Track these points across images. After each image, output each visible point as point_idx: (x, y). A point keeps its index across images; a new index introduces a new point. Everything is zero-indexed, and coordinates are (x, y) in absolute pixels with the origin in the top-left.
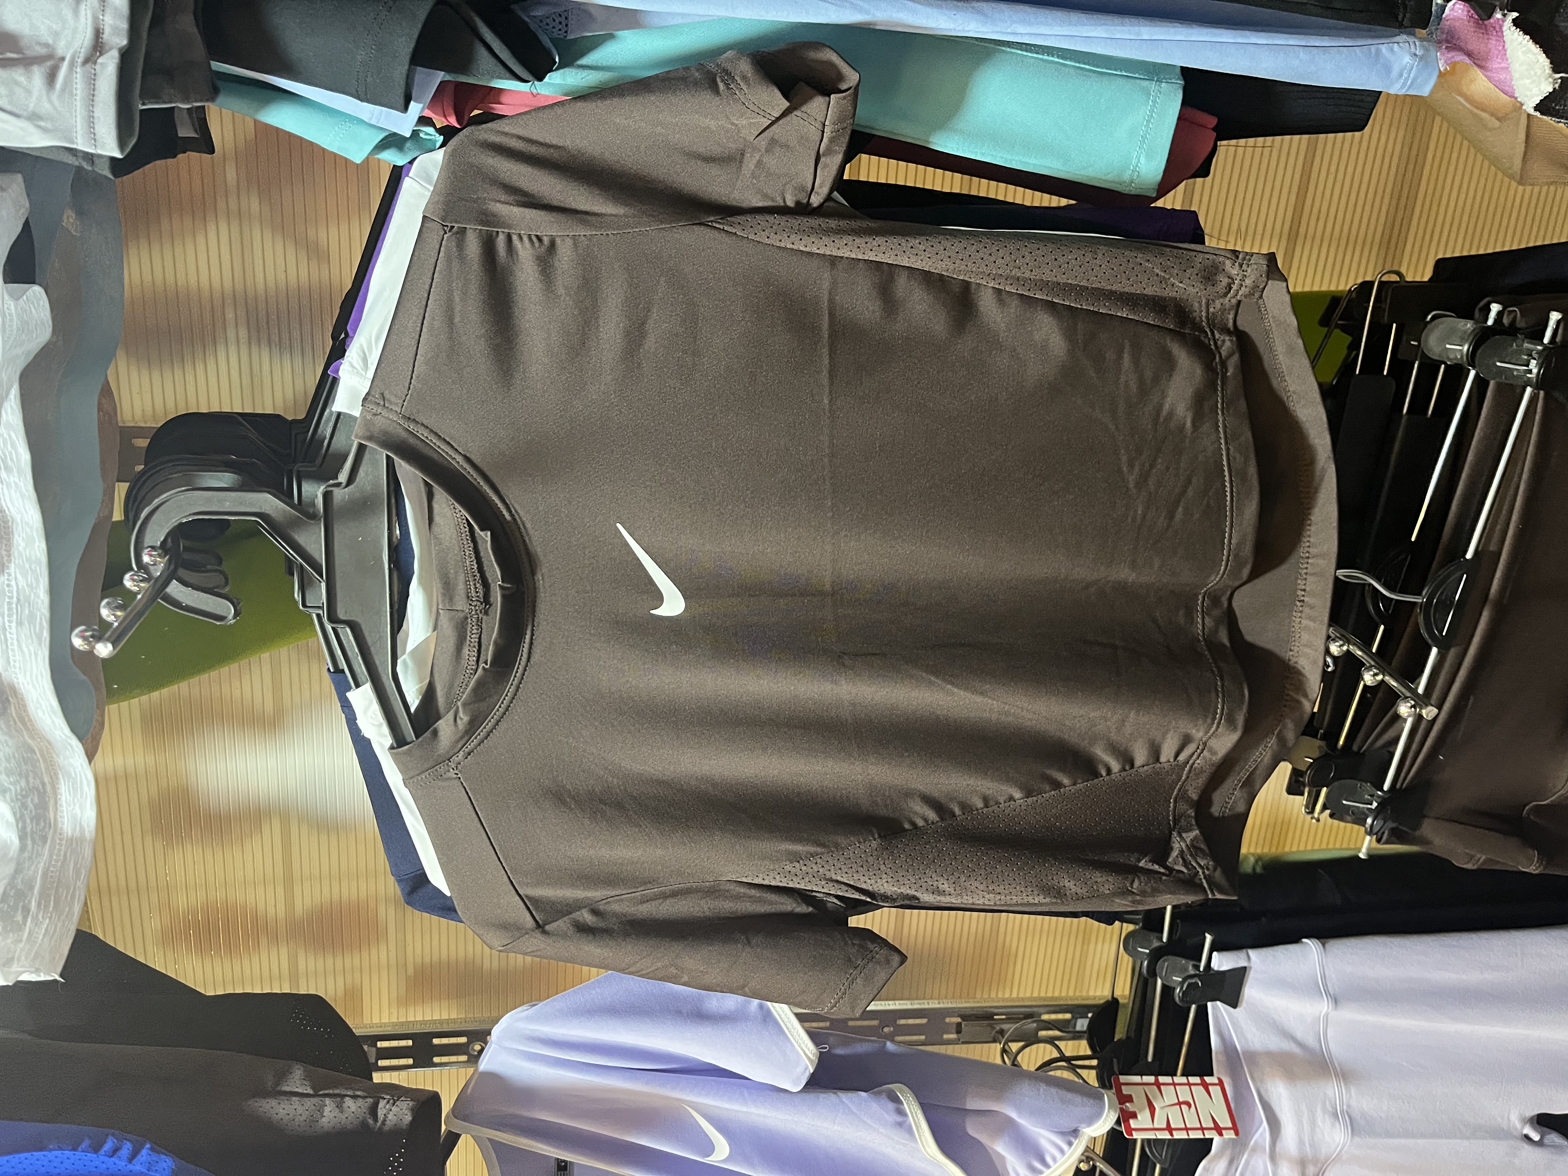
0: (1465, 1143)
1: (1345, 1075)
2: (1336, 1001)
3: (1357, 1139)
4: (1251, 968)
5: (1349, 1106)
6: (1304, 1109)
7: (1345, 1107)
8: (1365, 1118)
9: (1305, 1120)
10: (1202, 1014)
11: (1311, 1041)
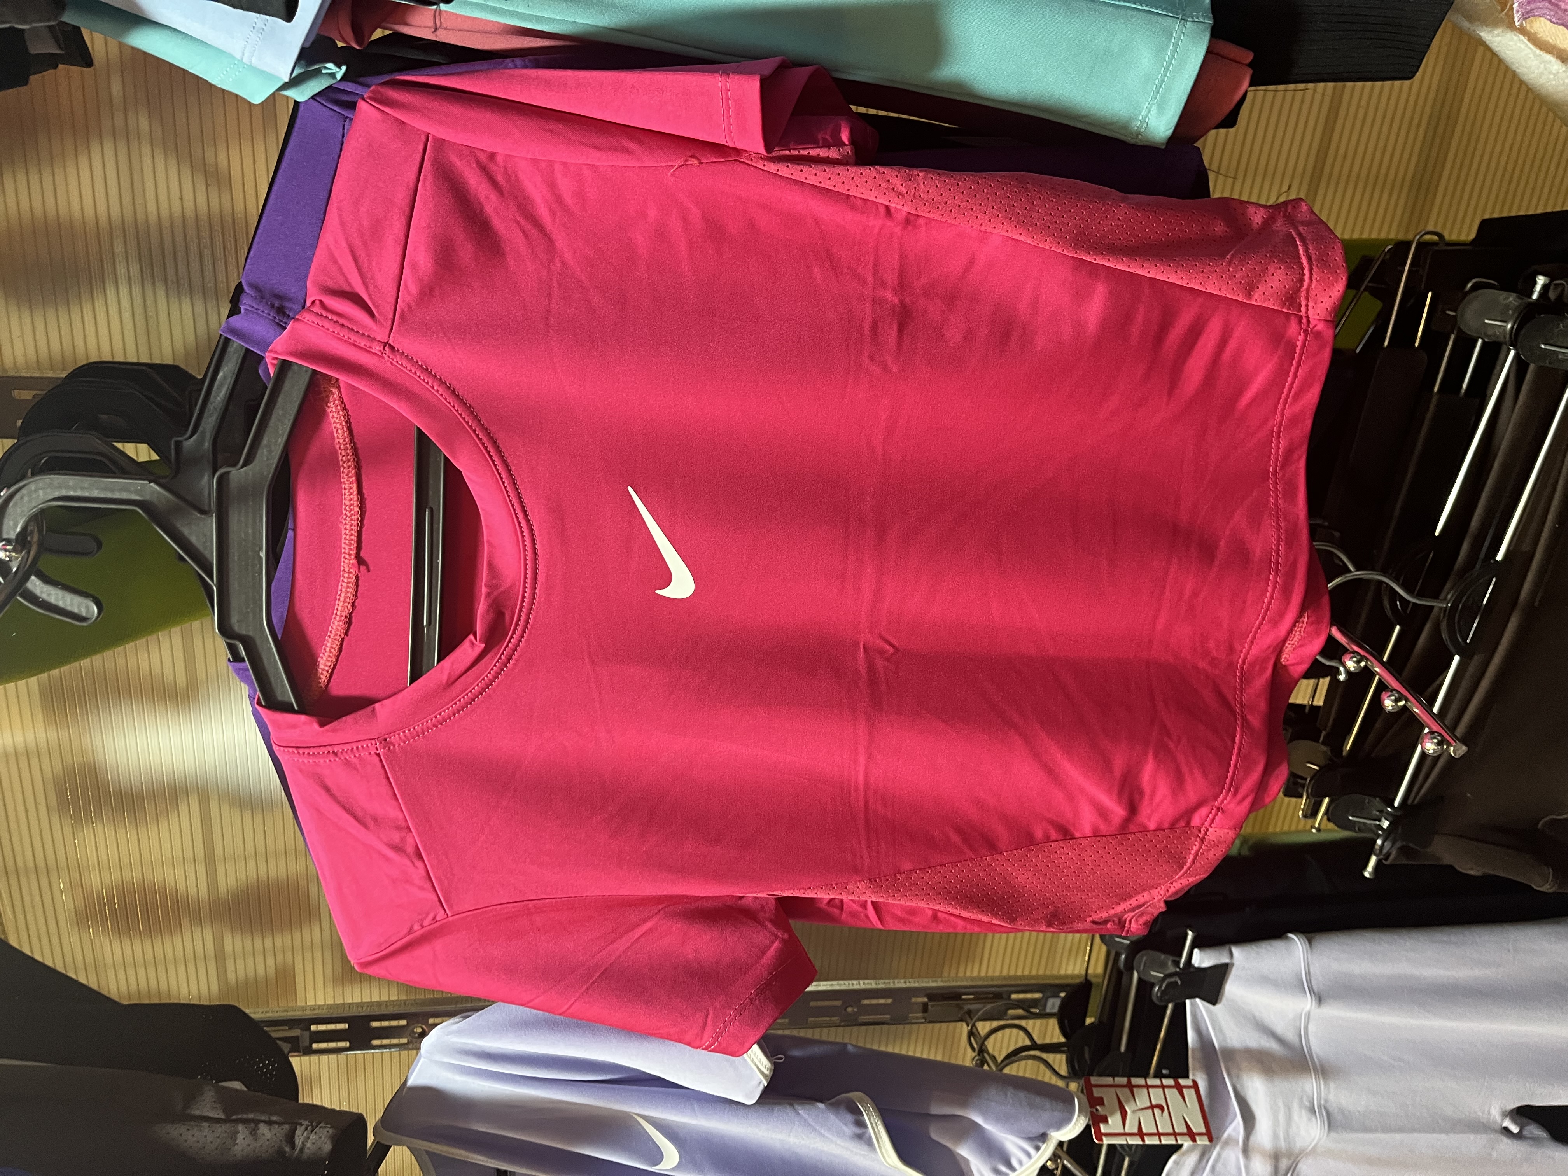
0: (1443, 1136)
1: (1324, 1071)
2: (1320, 999)
3: (1333, 1135)
4: (1233, 965)
5: (1326, 1101)
6: (1281, 1104)
7: (1322, 1102)
8: (1343, 1113)
9: (1281, 1116)
10: (1180, 1012)
11: (1290, 1036)
